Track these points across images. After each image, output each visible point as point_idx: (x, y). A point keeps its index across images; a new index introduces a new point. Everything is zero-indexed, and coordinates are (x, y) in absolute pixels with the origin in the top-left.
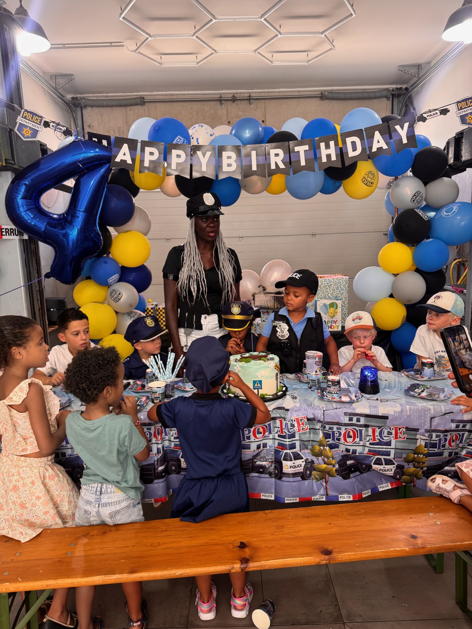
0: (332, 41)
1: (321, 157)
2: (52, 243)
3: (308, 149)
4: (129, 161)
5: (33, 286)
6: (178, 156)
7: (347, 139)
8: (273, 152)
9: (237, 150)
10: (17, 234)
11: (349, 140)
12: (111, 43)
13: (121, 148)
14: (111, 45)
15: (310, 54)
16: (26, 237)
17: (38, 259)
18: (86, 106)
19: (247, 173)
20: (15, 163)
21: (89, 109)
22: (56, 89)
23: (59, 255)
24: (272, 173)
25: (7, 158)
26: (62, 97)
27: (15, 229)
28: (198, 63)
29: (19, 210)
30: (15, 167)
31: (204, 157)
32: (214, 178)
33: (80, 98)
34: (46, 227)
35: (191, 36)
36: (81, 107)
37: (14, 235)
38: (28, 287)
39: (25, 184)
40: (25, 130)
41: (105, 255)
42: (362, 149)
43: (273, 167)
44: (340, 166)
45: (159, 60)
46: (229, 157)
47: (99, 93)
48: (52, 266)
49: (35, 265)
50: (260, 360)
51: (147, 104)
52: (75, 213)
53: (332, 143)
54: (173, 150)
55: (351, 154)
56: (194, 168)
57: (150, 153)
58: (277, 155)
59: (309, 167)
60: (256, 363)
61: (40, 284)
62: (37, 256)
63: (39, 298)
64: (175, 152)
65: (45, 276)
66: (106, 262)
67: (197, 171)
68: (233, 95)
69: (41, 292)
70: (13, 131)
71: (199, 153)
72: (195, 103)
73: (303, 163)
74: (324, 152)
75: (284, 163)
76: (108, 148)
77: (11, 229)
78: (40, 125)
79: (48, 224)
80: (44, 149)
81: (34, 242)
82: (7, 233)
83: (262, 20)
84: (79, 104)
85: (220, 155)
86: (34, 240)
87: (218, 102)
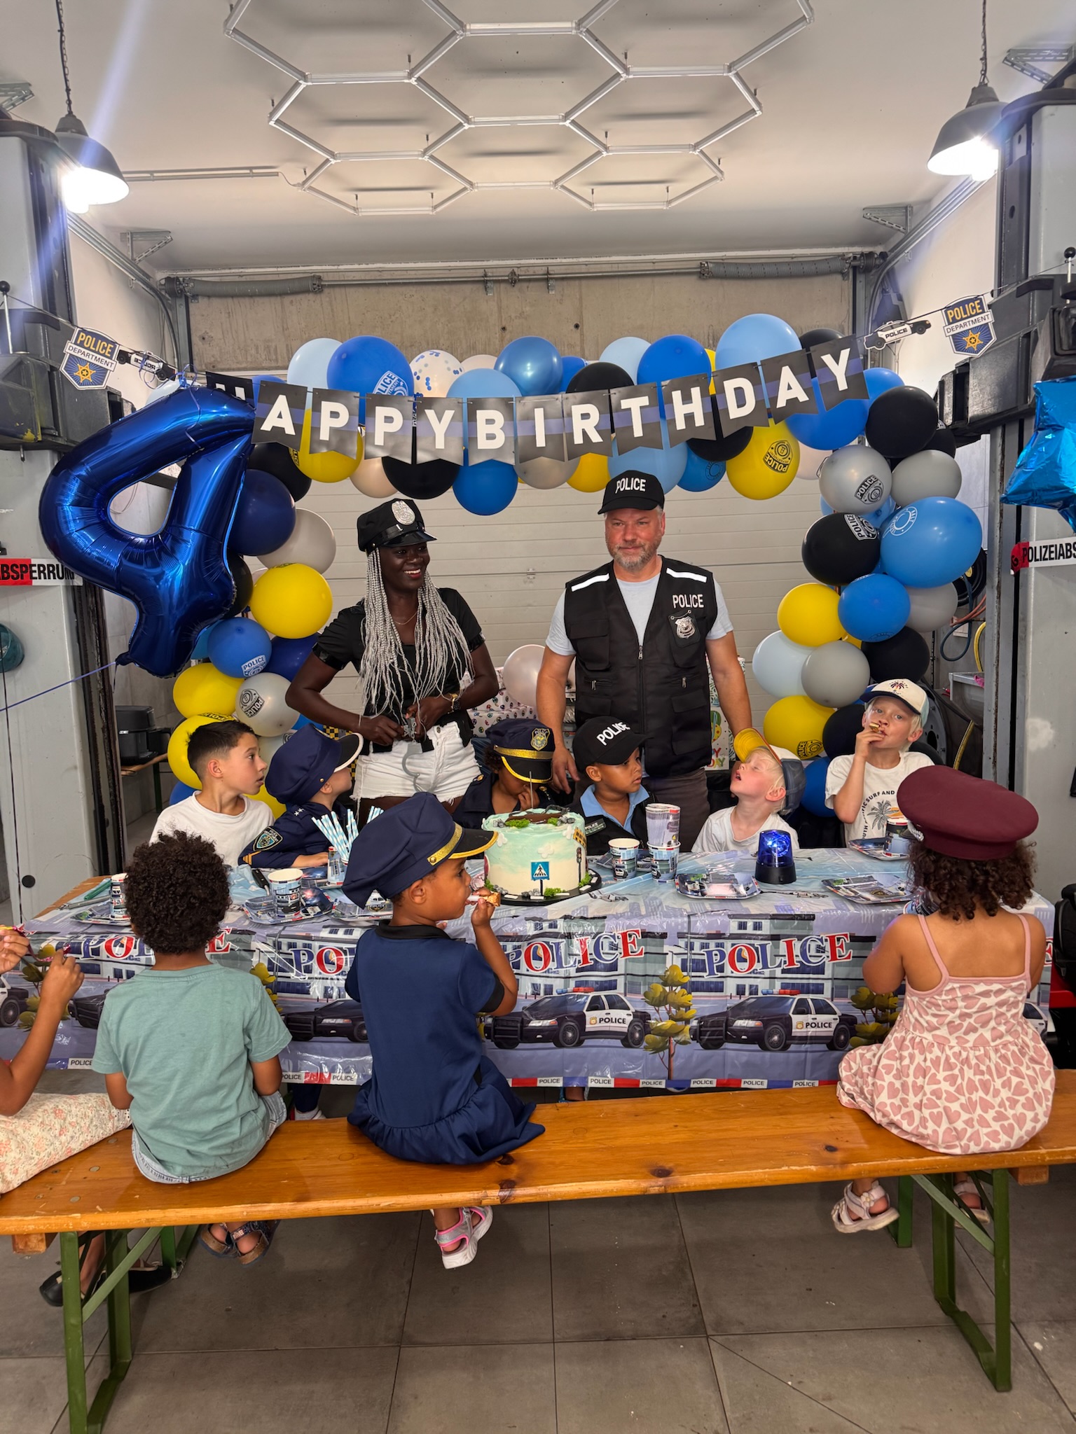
0: (716, 162)
1: (674, 420)
2: (133, 593)
3: (648, 404)
4: (290, 430)
5: (91, 680)
6: (389, 419)
7: (725, 382)
8: (577, 410)
9: (507, 406)
10: (61, 576)
11: (730, 385)
12: (251, 168)
13: (273, 404)
14: (251, 172)
15: (672, 187)
16: (78, 581)
17: (101, 627)
18: (195, 296)
19: (527, 451)
20: (59, 433)
21: (203, 302)
22: (132, 261)
23: (146, 618)
24: (576, 453)
25: (44, 426)
26: (145, 278)
27: (57, 565)
28: (435, 207)
29: (68, 529)
30: (60, 441)
31: (440, 420)
32: (460, 463)
33: (184, 280)
34: (121, 562)
35: (418, 155)
36: (187, 298)
37: (54, 578)
38: (81, 684)
39: (78, 476)
40: (81, 368)
41: (240, 615)
42: (757, 402)
43: (578, 440)
44: (711, 436)
45: (353, 202)
46: (490, 421)
47: (224, 269)
48: (132, 640)
49: (94, 637)
50: (546, 822)
51: (326, 290)
52: (181, 533)
53: (696, 392)
54: (377, 408)
55: (735, 412)
56: (419, 444)
57: (332, 412)
58: (585, 416)
59: (651, 440)
60: (538, 829)
61: (106, 677)
62: (101, 620)
63: (103, 706)
64: (381, 412)
65: (116, 660)
66: (240, 630)
67: (425, 450)
68: (511, 270)
69: (107, 693)
70: (57, 370)
71: (430, 413)
72: (430, 288)
73: (638, 432)
74: (680, 410)
75: (599, 432)
76: (248, 404)
77: (49, 566)
78: (111, 358)
79: (125, 555)
80: (116, 403)
81: (95, 591)
82: (42, 575)
83: (567, 123)
84: (182, 291)
85: (472, 418)
86: (95, 587)
87: (481, 286)
